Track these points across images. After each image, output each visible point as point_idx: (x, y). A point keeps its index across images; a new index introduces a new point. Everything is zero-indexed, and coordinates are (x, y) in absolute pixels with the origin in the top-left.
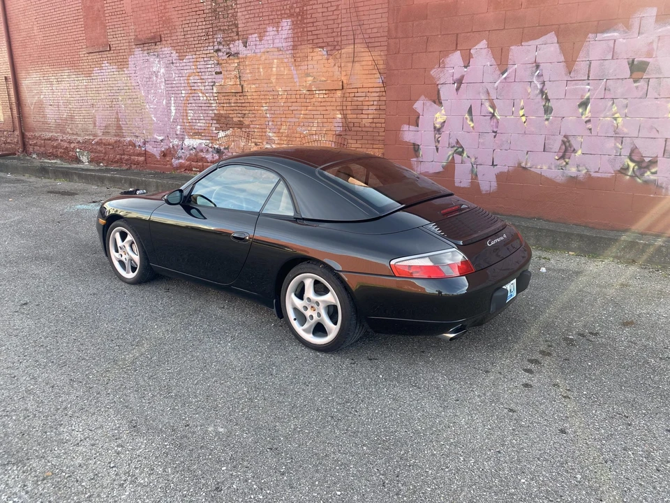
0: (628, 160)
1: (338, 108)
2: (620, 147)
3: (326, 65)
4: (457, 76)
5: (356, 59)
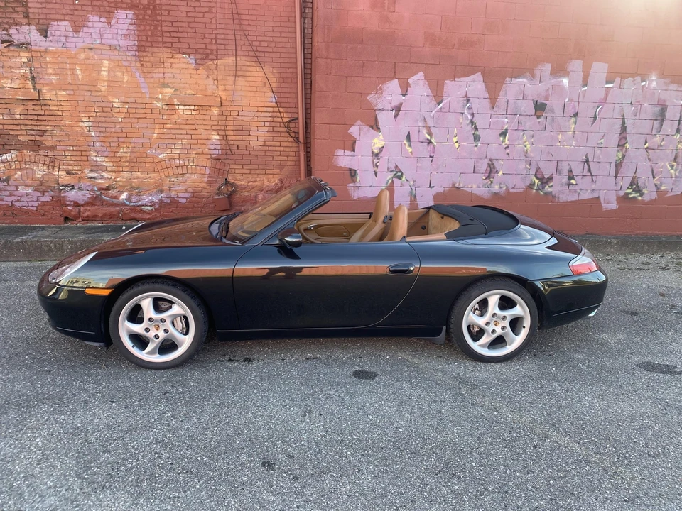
0: (534, 178)
1: (214, 127)
2: (529, 168)
3: (196, 76)
4: (395, 103)
5: (239, 73)
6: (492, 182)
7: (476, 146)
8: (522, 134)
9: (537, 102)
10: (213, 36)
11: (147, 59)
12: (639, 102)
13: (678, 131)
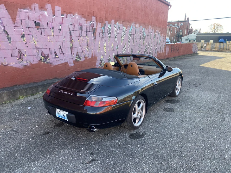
0: (41, 56)
2: (38, 52)
6: (22, 60)
7: (10, 43)
8: (32, 36)
9: (35, 22)
12: (74, 24)
13: (87, 35)
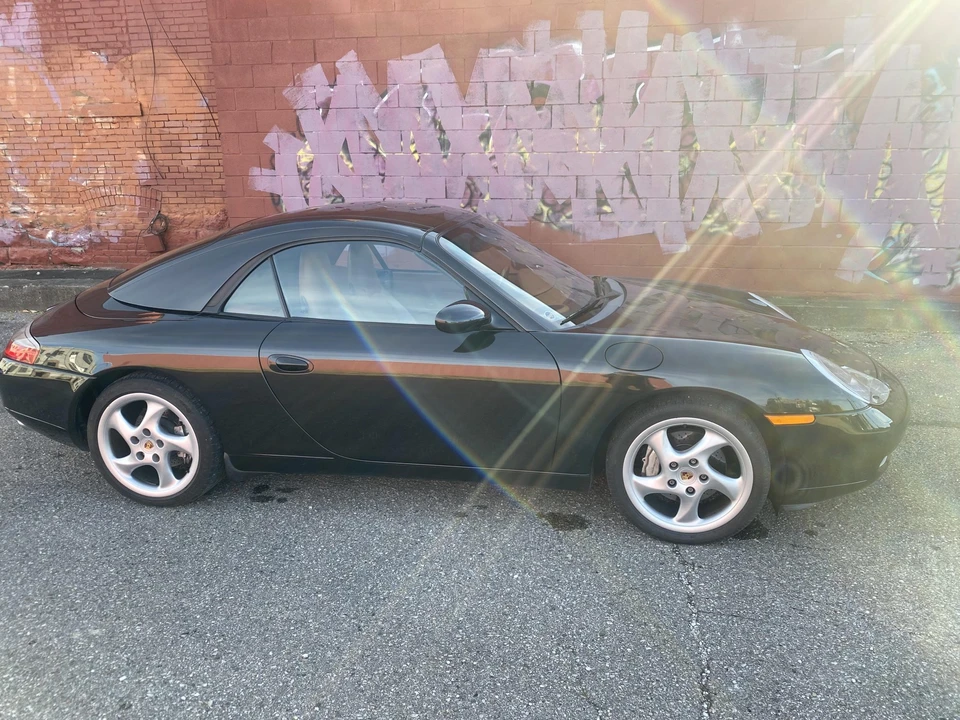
0: (541, 204)
1: (138, 144)
2: (531, 188)
3: (109, 78)
4: (321, 99)
5: (159, 71)
6: (475, 211)
7: (445, 157)
8: (514, 135)
9: (532, 83)
10: (123, 24)
11: (53, 61)
12: (712, 71)
13: (792, 117)
